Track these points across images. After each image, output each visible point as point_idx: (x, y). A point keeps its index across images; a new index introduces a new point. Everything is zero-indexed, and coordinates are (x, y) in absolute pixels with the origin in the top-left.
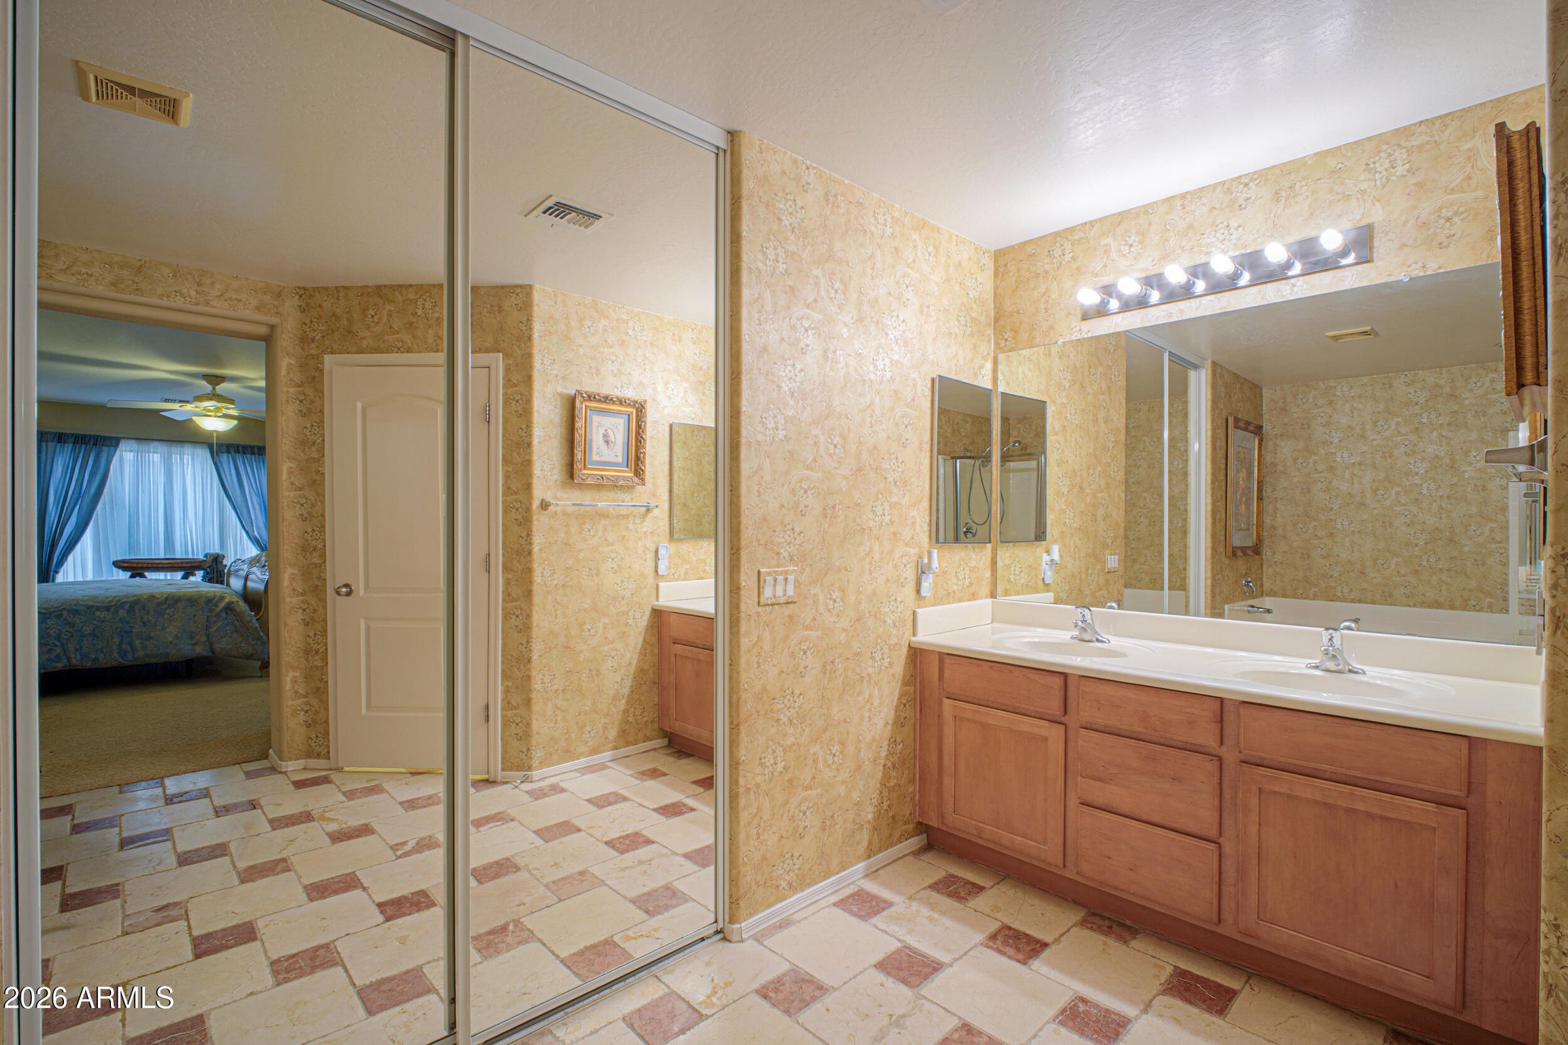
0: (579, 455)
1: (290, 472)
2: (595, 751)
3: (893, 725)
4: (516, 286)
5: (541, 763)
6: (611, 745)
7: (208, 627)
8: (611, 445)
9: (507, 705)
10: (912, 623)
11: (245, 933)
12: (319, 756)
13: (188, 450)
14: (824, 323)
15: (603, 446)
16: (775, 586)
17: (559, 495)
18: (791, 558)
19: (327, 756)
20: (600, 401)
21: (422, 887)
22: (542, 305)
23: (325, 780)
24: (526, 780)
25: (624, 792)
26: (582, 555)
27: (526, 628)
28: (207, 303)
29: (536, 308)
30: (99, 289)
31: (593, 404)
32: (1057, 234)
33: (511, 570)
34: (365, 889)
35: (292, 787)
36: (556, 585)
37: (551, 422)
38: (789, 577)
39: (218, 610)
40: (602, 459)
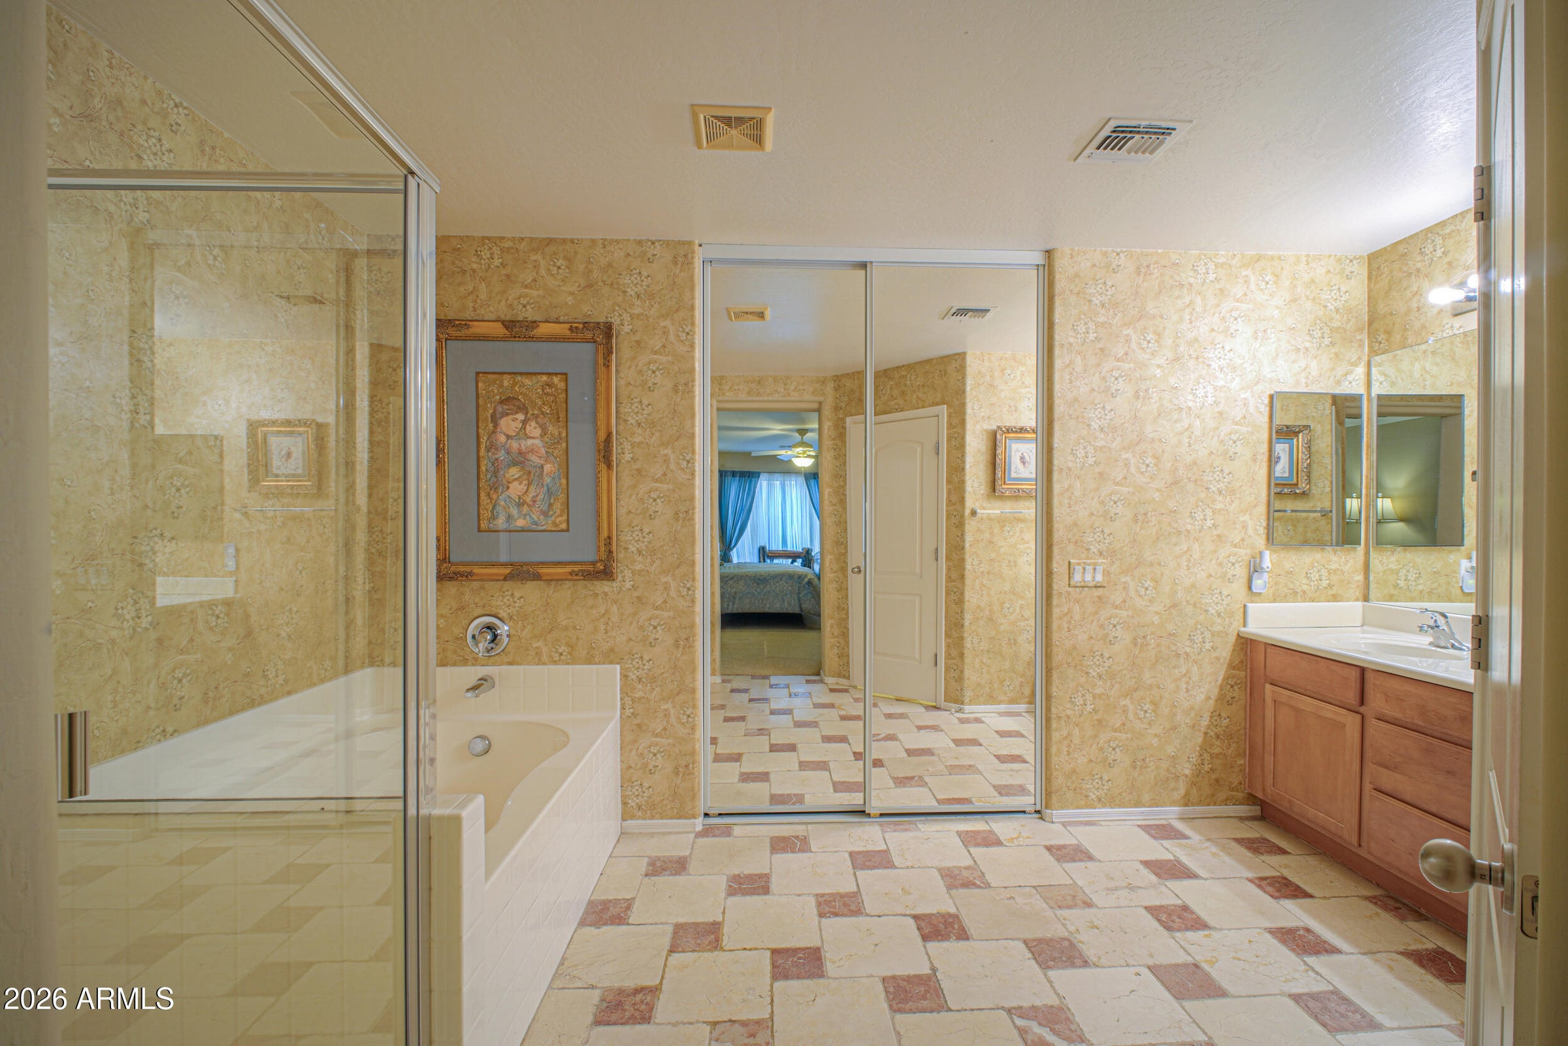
0: (999, 474)
1: (829, 495)
2: (1013, 701)
3: (1216, 701)
4: (956, 354)
5: (970, 701)
6: (1027, 700)
7: (799, 593)
8: (1027, 464)
9: (949, 656)
10: (1242, 616)
11: (792, 748)
12: (844, 677)
13: (793, 478)
14: (1135, 370)
15: (1020, 466)
16: (1084, 573)
17: (985, 505)
18: (1101, 554)
19: (848, 678)
20: (1016, 432)
21: (881, 757)
22: (973, 365)
23: (846, 691)
24: (960, 711)
25: (1023, 732)
26: (1002, 550)
27: (960, 602)
28: (789, 395)
29: (968, 368)
30: (742, 396)
31: (1012, 435)
32: (1429, 230)
33: (951, 559)
34: (849, 744)
35: (828, 691)
36: (982, 572)
37: (979, 451)
38: (1097, 567)
39: (804, 583)
40: (1019, 476)
